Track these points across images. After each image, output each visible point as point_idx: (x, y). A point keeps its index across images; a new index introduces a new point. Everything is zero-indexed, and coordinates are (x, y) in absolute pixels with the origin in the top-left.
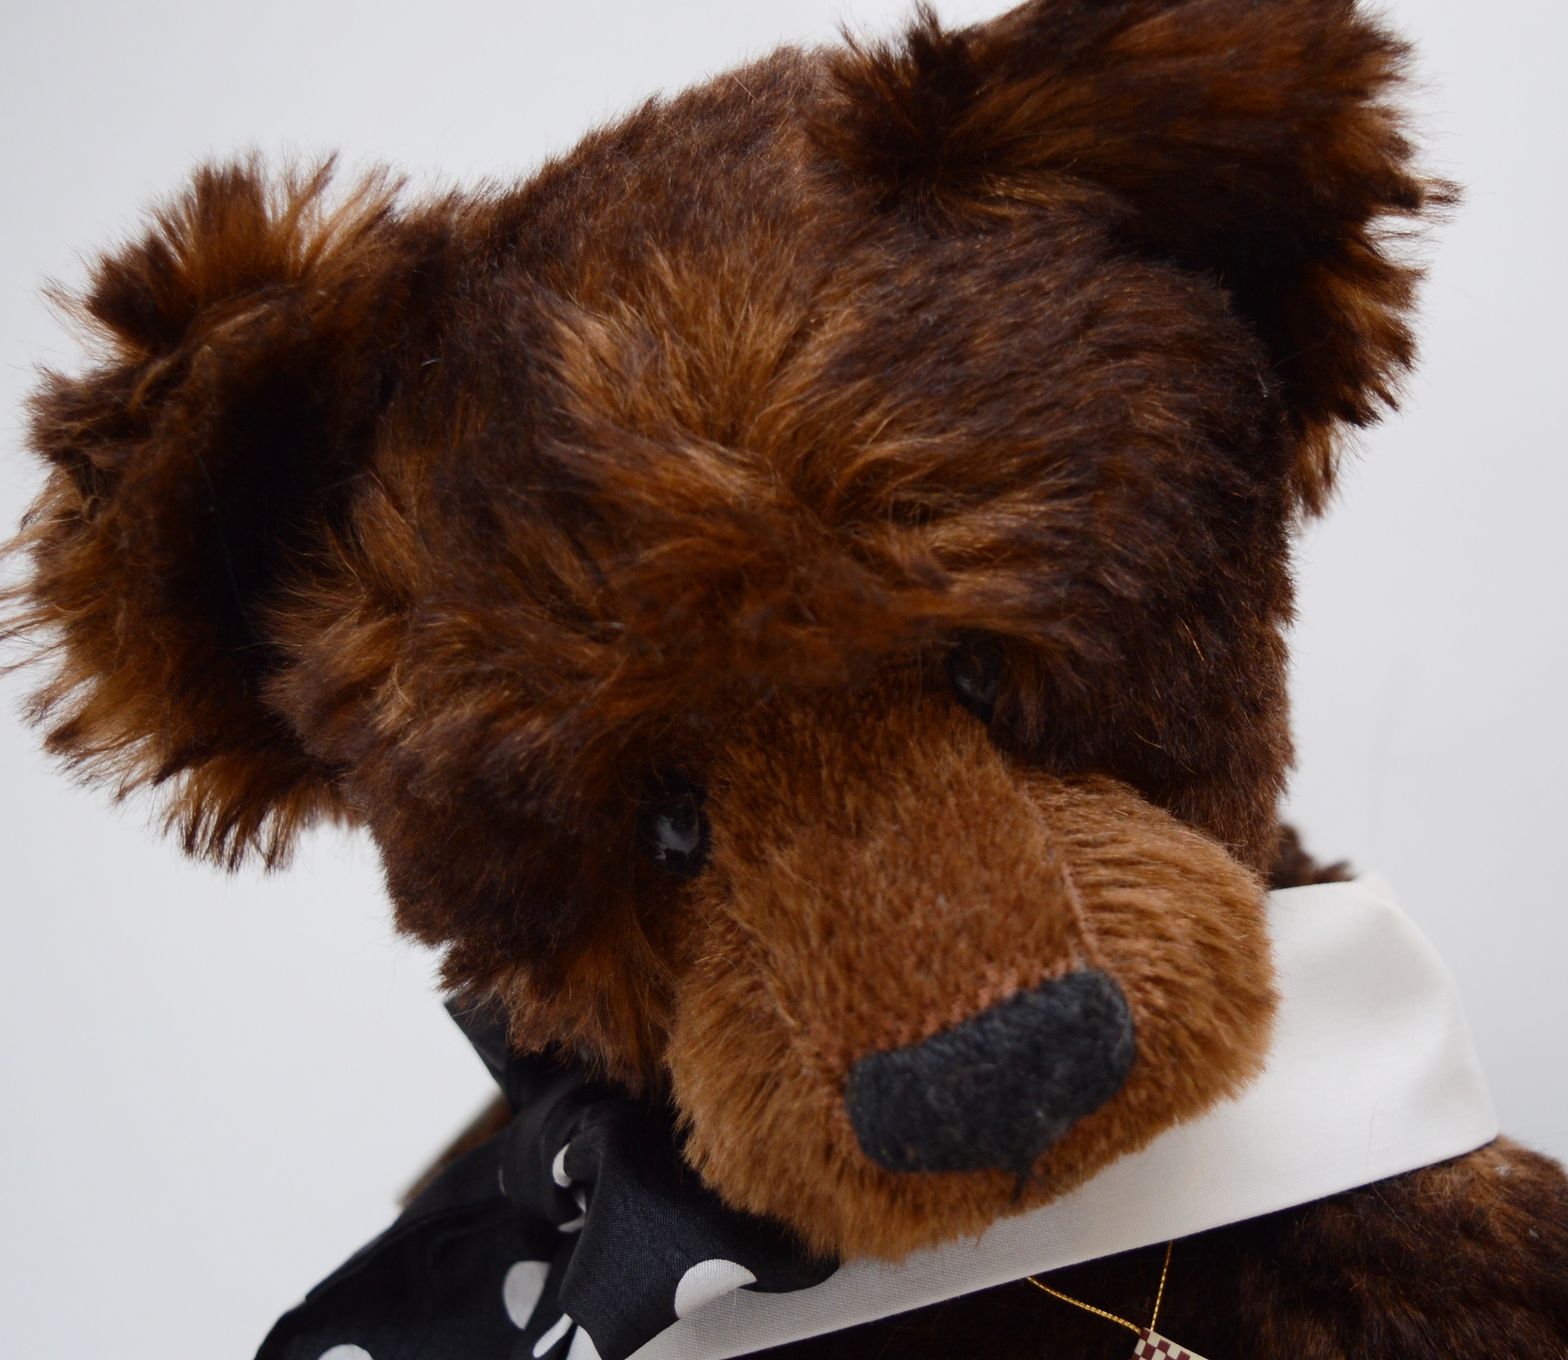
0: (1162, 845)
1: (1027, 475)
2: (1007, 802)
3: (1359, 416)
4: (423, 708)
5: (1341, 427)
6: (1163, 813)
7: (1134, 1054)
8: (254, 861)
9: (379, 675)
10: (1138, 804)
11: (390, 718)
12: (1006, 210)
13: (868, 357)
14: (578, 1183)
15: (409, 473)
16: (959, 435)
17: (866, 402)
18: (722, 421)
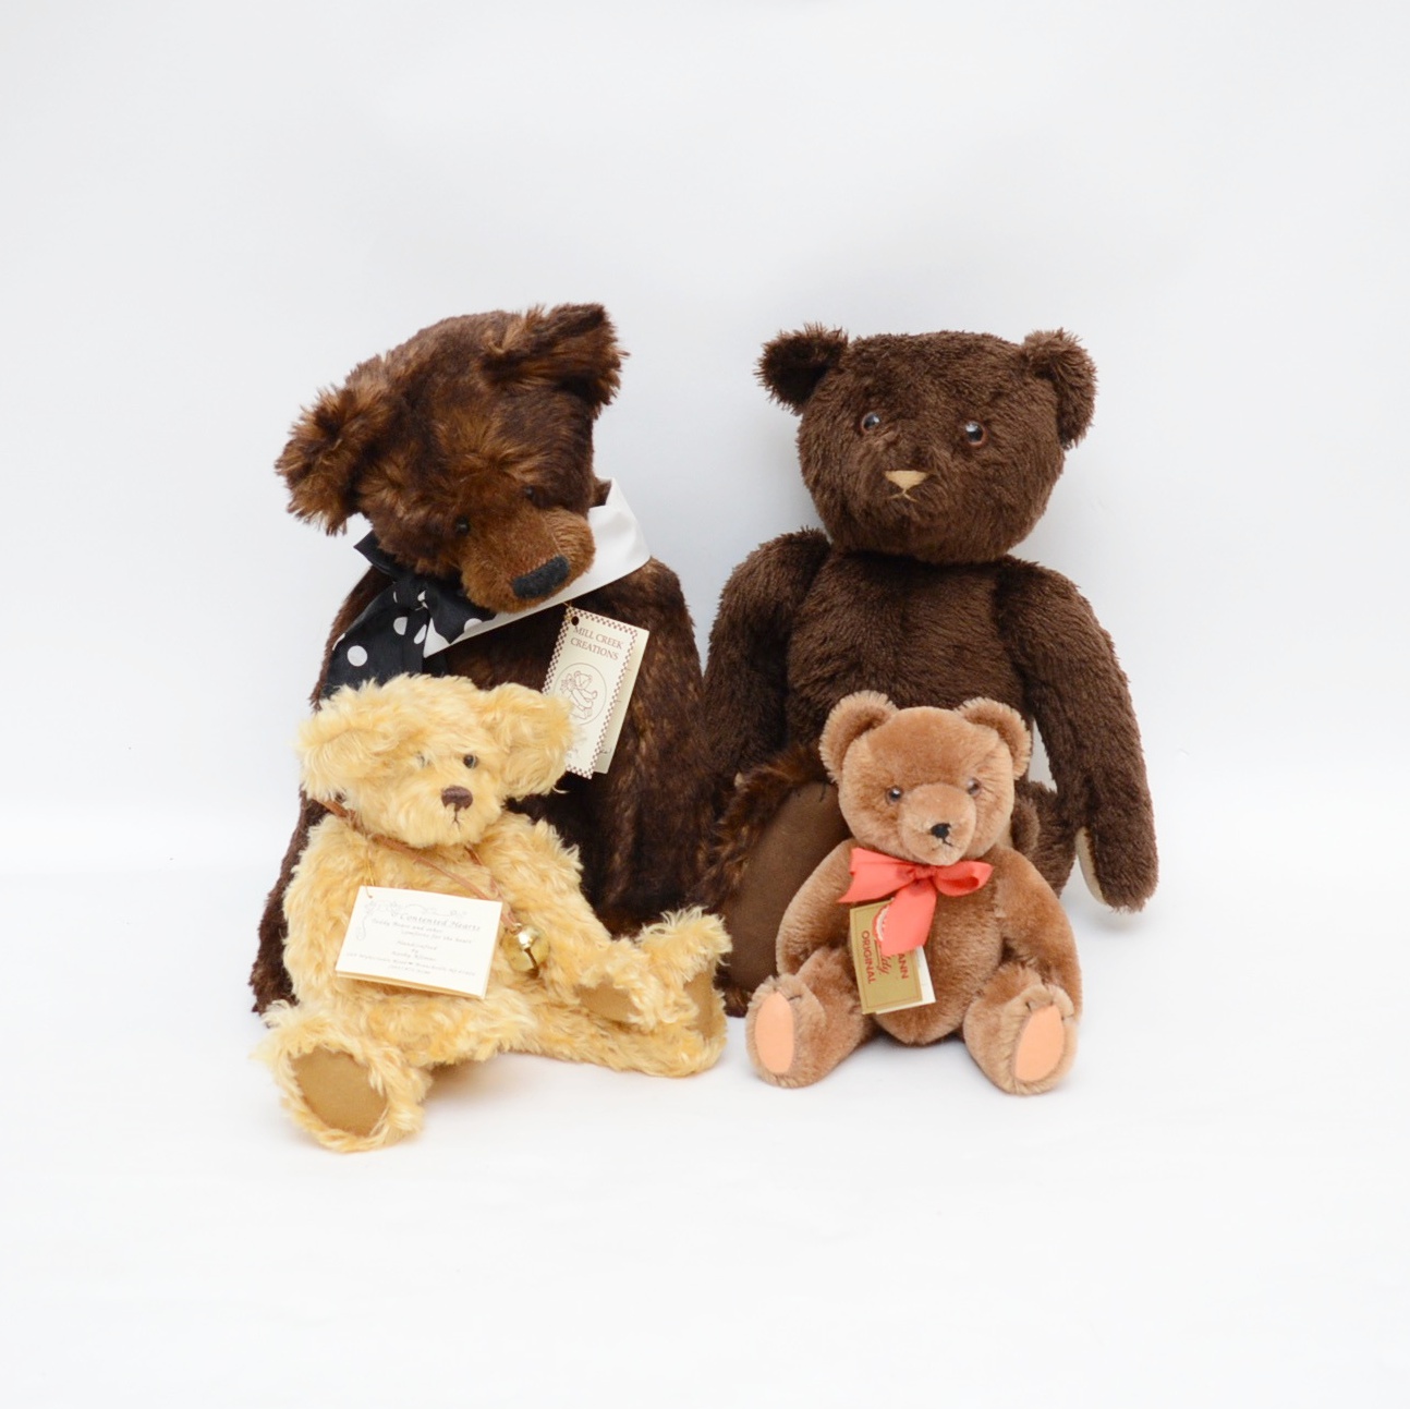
0: (571, 524)
1: (541, 450)
2: (540, 521)
3: (607, 402)
4: (408, 510)
5: (603, 406)
6: (568, 512)
7: (569, 571)
8: (340, 533)
9: (396, 503)
10: (562, 512)
11: (400, 514)
12: (528, 388)
13: (505, 431)
14: (425, 601)
15: (401, 459)
16: (525, 446)
17: (504, 442)
18: (473, 447)
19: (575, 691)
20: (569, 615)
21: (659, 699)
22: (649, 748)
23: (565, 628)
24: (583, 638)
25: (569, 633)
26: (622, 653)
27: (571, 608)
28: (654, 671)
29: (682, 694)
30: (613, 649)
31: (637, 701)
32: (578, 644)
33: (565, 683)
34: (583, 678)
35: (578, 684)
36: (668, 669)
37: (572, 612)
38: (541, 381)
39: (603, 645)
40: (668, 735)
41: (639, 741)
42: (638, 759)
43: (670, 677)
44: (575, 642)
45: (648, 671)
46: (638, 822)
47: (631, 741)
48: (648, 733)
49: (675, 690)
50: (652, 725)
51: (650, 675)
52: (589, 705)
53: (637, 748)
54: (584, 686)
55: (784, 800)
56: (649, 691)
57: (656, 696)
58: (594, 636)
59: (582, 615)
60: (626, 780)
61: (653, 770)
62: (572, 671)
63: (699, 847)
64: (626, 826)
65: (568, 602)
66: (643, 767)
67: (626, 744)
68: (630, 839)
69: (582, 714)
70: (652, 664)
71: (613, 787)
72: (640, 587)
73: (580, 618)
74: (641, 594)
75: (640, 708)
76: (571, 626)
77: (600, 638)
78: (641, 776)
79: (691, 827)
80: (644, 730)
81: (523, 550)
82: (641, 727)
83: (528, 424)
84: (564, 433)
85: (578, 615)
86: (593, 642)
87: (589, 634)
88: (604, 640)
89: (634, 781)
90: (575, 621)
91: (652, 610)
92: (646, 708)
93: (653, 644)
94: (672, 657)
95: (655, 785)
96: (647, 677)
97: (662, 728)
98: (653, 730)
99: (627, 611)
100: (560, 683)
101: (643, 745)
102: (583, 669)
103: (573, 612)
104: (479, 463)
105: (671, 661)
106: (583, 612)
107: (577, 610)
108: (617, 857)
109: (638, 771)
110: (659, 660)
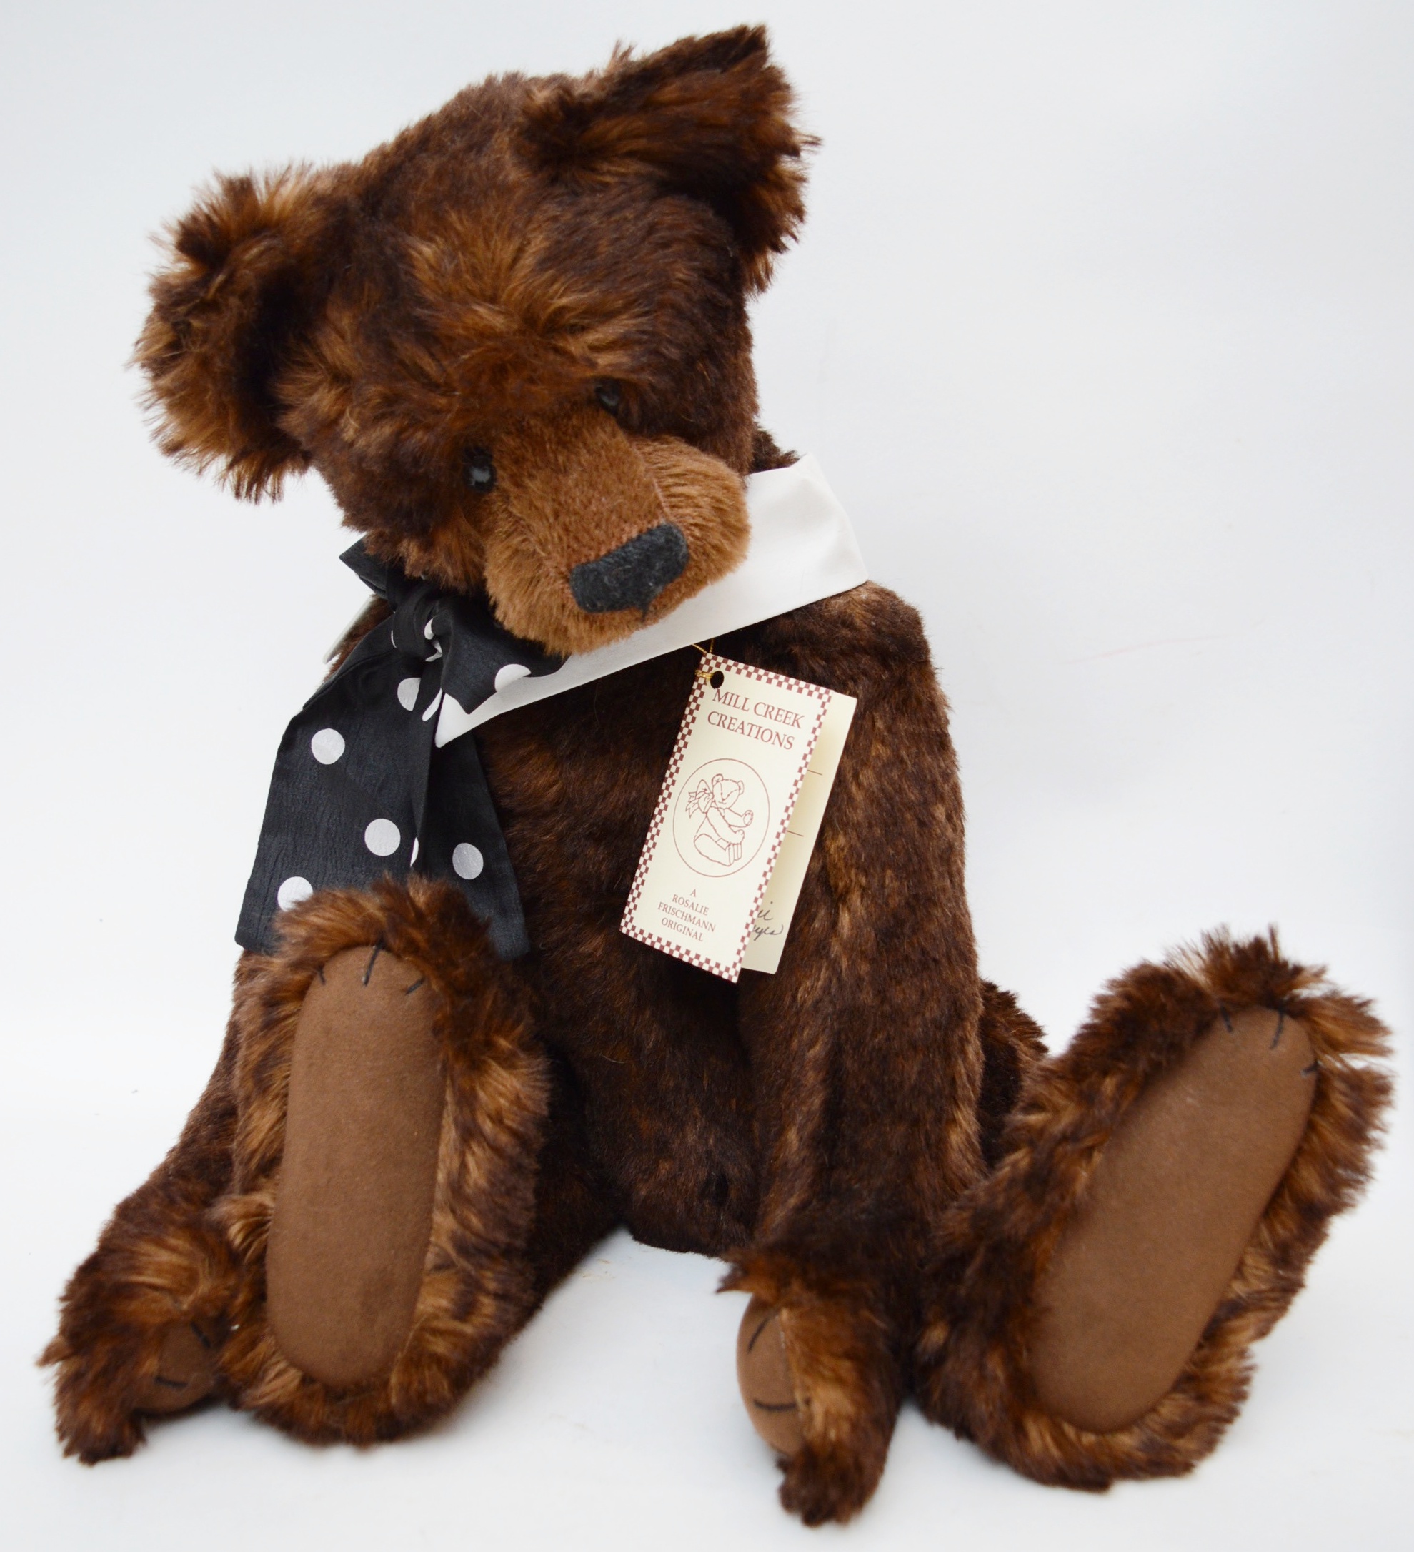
12: (608, 179)
13: (553, 259)
14: (436, 637)
15: (345, 321)
16: (595, 292)
17: (553, 280)
18: (489, 292)
19: (713, 813)
20: (705, 668)
21: (878, 832)
22: (855, 925)
23: (697, 693)
24: (729, 711)
25: (706, 702)
26: (802, 736)
27: (710, 656)
28: (867, 776)
29: (922, 824)
30: (784, 730)
31: (835, 837)
32: (721, 723)
33: (695, 796)
34: (728, 787)
35: (718, 798)
36: (895, 774)
37: (711, 663)
38: (635, 167)
39: (766, 723)
40: (894, 901)
41: (837, 912)
42: (835, 948)
43: (900, 791)
44: (715, 719)
45: (856, 776)
46: (833, 1070)
47: (822, 912)
48: (855, 898)
49: (908, 816)
50: (863, 881)
51: (859, 785)
52: (736, 838)
53: (834, 924)
54: (729, 802)
55: (1203, 1028)
56: (858, 816)
57: (870, 826)
58: (750, 705)
59: (728, 668)
60: (811, 987)
61: (864, 968)
62: (708, 773)
63: (954, 1121)
64: (811, 1078)
65: (706, 644)
66: (844, 963)
67: (813, 918)
68: (816, 1102)
69: (723, 856)
70: (865, 764)
71: (787, 1000)
72: (845, 621)
73: (725, 673)
74: (845, 632)
75: (841, 849)
76: (708, 689)
77: (761, 710)
78: (839, 980)
79: (938, 1081)
80: (847, 891)
81: (593, 508)
82: (841, 884)
83: (605, 249)
84: (681, 276)
85: (723, 668)
86: (749, 717)
87: (740, 703)
88: (768, 713)
89: (826, 989)
90: (717, 680)
91: (865, 661)
92: (852, 848)
93: (867, 725)
94: (903, 753)
95: (867, 997)
96: (854, 788)
97: (883, 886)
98: (864, 890)
99: (819, 666)
100: (685, 798)
101: (845, 919)
102: (728, 770)
103: (713, 663)
104: (499, 322)
105: (902, 761)
106: (731, 662)
107: (720, 659)
108: (792, 1136)
109: (834, 965)
110: (878, 757)
